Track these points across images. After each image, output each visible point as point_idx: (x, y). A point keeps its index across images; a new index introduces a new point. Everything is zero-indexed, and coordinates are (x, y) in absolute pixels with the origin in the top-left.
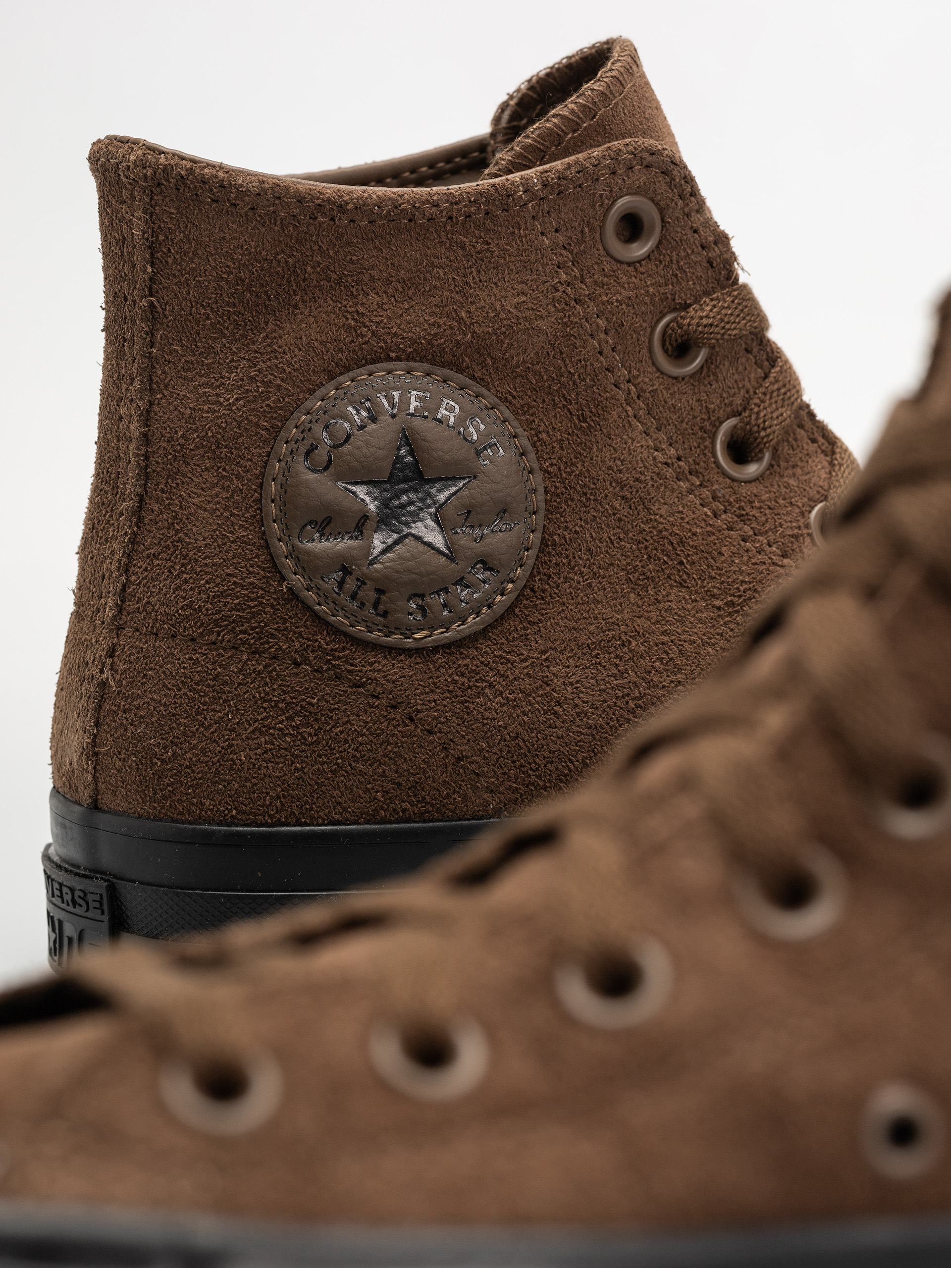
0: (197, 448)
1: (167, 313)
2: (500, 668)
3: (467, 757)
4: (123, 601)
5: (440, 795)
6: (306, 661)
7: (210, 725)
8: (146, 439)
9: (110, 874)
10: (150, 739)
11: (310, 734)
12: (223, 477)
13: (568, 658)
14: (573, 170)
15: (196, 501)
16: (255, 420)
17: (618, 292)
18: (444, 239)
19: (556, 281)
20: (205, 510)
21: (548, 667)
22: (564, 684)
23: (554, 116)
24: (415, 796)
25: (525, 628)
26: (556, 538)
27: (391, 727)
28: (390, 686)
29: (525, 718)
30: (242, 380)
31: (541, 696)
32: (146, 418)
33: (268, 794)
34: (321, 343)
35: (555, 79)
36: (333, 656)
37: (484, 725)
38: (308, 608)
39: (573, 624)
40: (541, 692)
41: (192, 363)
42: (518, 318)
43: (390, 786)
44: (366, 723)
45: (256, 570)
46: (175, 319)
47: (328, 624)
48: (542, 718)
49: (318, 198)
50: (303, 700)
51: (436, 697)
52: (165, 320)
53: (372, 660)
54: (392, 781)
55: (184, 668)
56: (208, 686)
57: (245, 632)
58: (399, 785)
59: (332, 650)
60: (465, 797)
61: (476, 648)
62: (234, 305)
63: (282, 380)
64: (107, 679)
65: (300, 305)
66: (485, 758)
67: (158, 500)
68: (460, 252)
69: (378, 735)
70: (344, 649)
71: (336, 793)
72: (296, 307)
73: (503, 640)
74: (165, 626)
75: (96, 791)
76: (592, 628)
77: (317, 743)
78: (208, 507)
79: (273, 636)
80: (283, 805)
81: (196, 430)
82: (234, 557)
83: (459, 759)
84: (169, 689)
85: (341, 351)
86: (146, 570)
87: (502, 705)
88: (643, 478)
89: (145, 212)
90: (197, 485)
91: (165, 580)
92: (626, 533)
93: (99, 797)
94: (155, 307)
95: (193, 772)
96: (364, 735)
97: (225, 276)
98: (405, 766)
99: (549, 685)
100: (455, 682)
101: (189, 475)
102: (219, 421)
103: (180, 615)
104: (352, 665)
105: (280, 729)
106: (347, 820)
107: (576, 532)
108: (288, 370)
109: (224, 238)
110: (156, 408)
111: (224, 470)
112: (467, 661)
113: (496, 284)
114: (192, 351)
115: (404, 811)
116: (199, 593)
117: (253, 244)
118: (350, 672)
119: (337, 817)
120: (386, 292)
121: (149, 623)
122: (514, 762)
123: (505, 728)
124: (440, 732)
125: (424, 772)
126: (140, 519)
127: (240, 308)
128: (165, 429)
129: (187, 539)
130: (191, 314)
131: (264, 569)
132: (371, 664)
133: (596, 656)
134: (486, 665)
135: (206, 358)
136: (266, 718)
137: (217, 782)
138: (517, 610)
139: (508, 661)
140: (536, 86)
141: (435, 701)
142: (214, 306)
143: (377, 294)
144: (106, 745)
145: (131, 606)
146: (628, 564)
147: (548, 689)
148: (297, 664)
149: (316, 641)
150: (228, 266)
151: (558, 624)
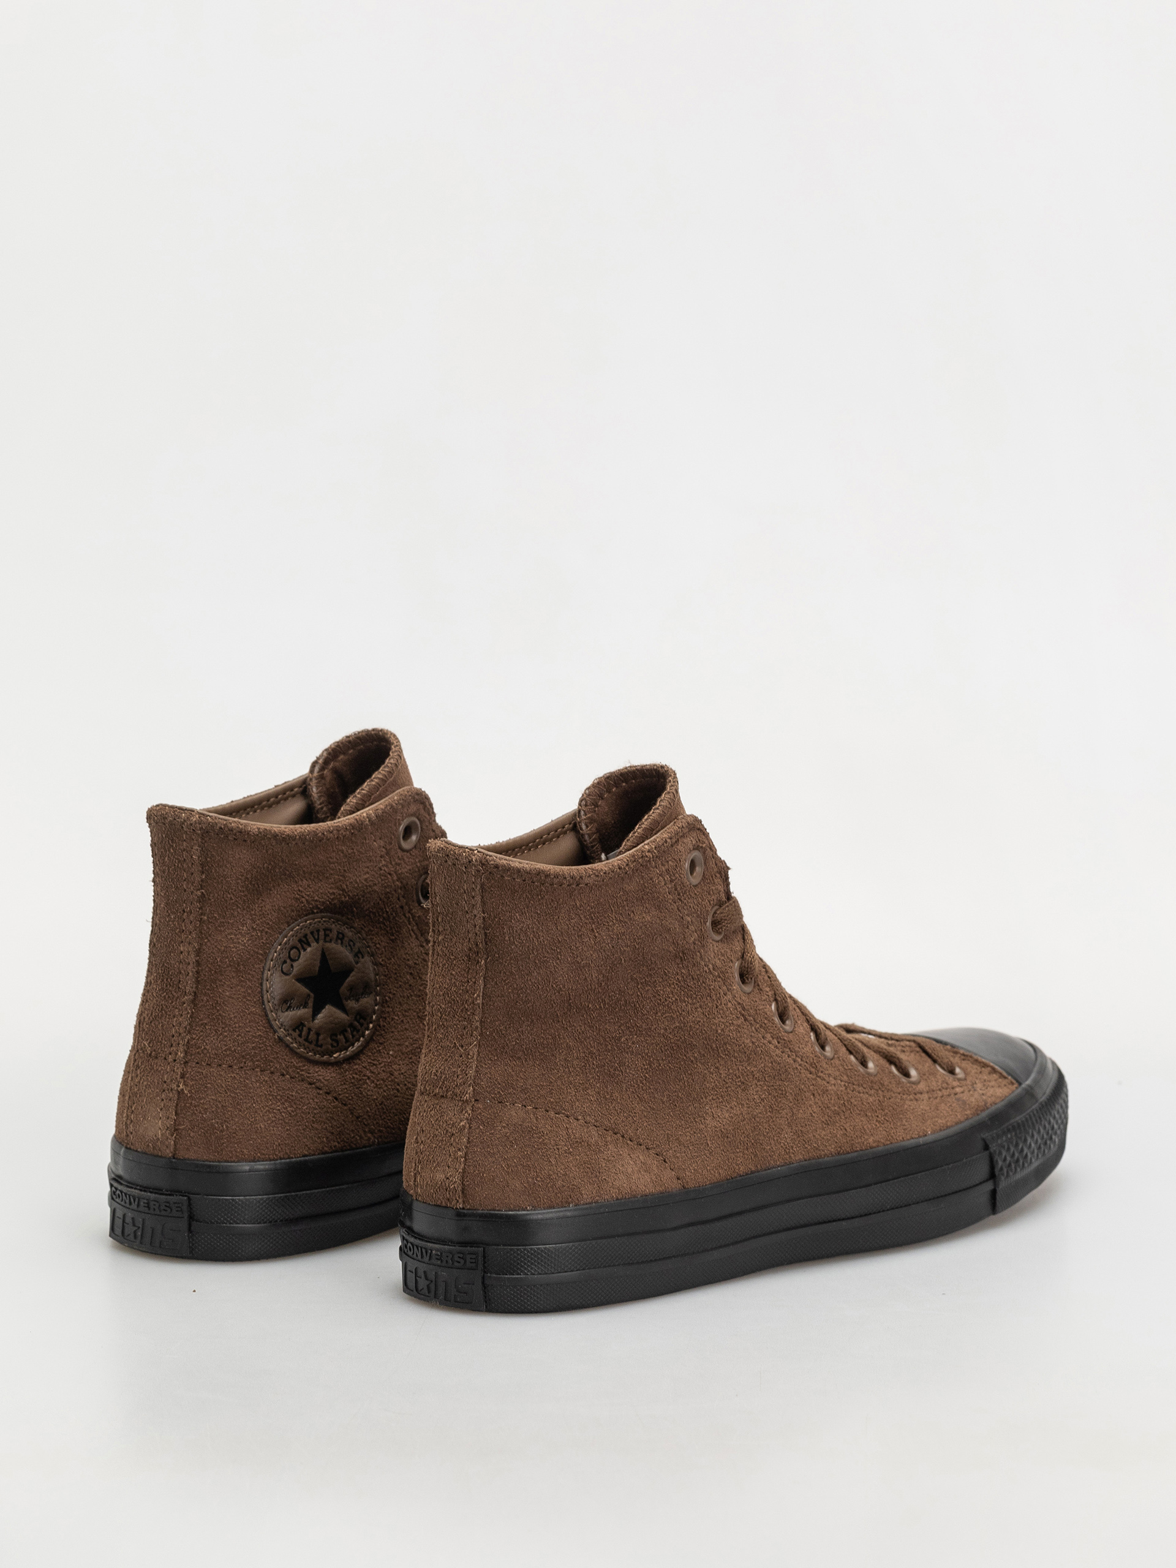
0: (228, 967)
1: (211, 898)
2: (371, 1068)
3: (361, 1116)
4: (188, 1048)
5: (350, 1137)
6: (288, 1073)
7: (244, 1111)
8: (198, 963)
9: (185, 1193)
10: (212, 1120)
11: (292, 1111)
12: (242, 981)
13: (399, 1060)
14: (388, 808)
15: (227, 994)
16: (256, 950)
17: (405, 867)
18: (335, 849)
19: (381, 865)
20: (233, 998)
21: (391, 1066)
22: (399, 1074)
23: (374, 778)
24: (340, 1138)
25: (378, 1047)
26: (387, 998)
27: (328, 1104)
28: (326, 1083)
29: (385, 1094)
30: (249, 930)
31: (390, 1081)
32: (198, 952)
33: (274, 1144)
34: (284, 907)
35: (340, 748)
36: (300, 1069)
37: (368, 1098)
38: (287, 1046)
39: (397, 1042)
40: (390, 1079)
41: (224, 923)
42: (366, 886)
43: (329, 1134)
44: (317, 1103)
45: (261, 1028)
46: (215, 901)
47: (296, 1053)
48: (392, 1093)
49: (284, 834)
50: (288, 1094)
51: (347, 1087)
52: (210, 902)
53: (317, 1070)
54: (330, 1132)
55: (228, 1082)
56: (242, 1090)
57: (258, 1061)
58: (332, 1133)
59: (299, 1066)
60: (361, 1137)
61: (359, 1059)
62: (244, 892)
63: (268, 928)
64: (183, 1089)
65: (272, 889)
66: (369, 1116)
67: (205, 994)
68: (342, 855)
69: (323, 1108)
70: (304, 1066)
71: (305, 1140)
72: (270, 890)
73: (370, 1054)
74: (216, 1060)
75: (175, 1149)
76: (407, 1043)
77: (296, 1115)
78: (235, 997)
79: (272, 1062)
80: (282, 1149)
81: (227, 957)
82: (249, 1022)
83: (358, 1118)
84: (221, 1093)
85: (293, 911)
86: (202, 1031)
87: (375, 1088)
88: (417, 962)
89: (199, 846)
90: (228, 986)
91: (213, 1036)
92: (413, 992)
93: (177, 1152)
94: (204, 895)
95: (237, 1135)
96: (317, 1109)
97: (240, 877)
98: (335, 1124)
99: (393, 1075)
100: (353, 1077)
101: (223, 981)
102: (239, 952)
103: (224, 1054)
104: (309, 1073)
105: (279, 1110)
106: (310, 1153)
107: (394, 994)
108: (271, 923)
109: (240, 858)
110: (204, 947)
111: (242, 977)
112: (357, 1066)
113: (356, 869)
114: (224, 917)
115: (335, 1146)
116: (234, 1042)
117: (253, 860)
118: (308, 1077)
119: (306, 1153)
120: (310, 879)
121: (206, 1060)
122: (381, 1117)
123: (377, 1099)
124: (350, 1104)
125: (344, 1126)
126: (195, 1005)
127: (246, 893)
128: (210, 957)
129: (224, 1014)
130: (223, 898)
131: (265, 1027)
132: (317, 1072)
133: (411, 1058)
134: (365, 1068)
135: (230, 920)
136: (272, 1105)
137: (249, 1140)
138: (374, 1038)
139: (374, 1064)
140: (331, 752)
141: (346, 1089)
142: (234, 893)
143: (306, 880)
144: (184, 1125)
145: (193, 1050)
146: (416, 1008)
147: (393, 1077)
148: (283, 1075)
149: (292, 1062)
150: (241, 872)
151: (392, 1043)
